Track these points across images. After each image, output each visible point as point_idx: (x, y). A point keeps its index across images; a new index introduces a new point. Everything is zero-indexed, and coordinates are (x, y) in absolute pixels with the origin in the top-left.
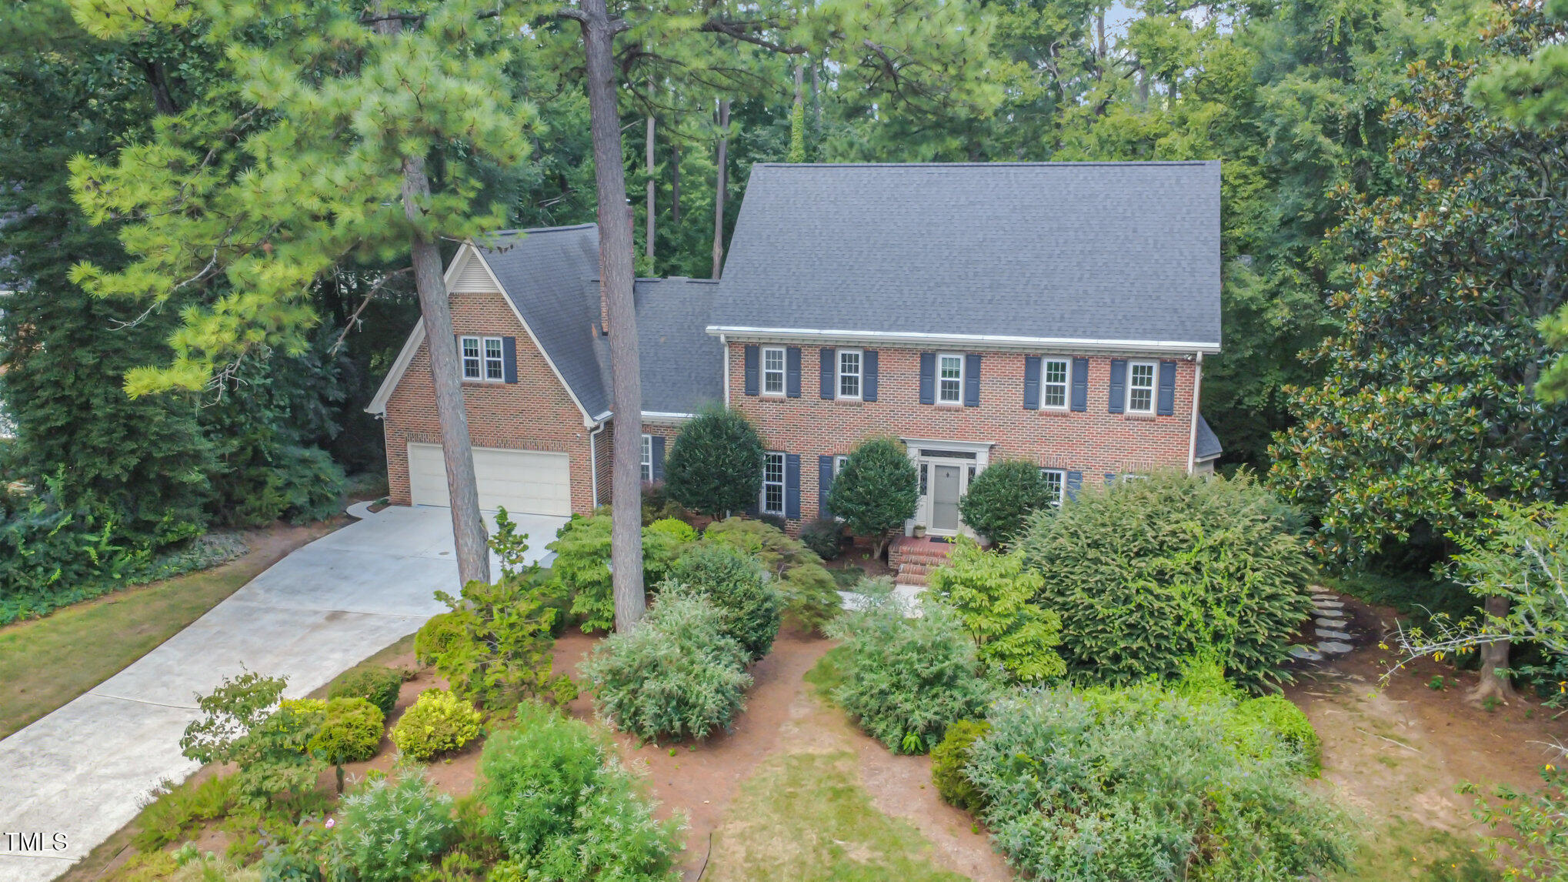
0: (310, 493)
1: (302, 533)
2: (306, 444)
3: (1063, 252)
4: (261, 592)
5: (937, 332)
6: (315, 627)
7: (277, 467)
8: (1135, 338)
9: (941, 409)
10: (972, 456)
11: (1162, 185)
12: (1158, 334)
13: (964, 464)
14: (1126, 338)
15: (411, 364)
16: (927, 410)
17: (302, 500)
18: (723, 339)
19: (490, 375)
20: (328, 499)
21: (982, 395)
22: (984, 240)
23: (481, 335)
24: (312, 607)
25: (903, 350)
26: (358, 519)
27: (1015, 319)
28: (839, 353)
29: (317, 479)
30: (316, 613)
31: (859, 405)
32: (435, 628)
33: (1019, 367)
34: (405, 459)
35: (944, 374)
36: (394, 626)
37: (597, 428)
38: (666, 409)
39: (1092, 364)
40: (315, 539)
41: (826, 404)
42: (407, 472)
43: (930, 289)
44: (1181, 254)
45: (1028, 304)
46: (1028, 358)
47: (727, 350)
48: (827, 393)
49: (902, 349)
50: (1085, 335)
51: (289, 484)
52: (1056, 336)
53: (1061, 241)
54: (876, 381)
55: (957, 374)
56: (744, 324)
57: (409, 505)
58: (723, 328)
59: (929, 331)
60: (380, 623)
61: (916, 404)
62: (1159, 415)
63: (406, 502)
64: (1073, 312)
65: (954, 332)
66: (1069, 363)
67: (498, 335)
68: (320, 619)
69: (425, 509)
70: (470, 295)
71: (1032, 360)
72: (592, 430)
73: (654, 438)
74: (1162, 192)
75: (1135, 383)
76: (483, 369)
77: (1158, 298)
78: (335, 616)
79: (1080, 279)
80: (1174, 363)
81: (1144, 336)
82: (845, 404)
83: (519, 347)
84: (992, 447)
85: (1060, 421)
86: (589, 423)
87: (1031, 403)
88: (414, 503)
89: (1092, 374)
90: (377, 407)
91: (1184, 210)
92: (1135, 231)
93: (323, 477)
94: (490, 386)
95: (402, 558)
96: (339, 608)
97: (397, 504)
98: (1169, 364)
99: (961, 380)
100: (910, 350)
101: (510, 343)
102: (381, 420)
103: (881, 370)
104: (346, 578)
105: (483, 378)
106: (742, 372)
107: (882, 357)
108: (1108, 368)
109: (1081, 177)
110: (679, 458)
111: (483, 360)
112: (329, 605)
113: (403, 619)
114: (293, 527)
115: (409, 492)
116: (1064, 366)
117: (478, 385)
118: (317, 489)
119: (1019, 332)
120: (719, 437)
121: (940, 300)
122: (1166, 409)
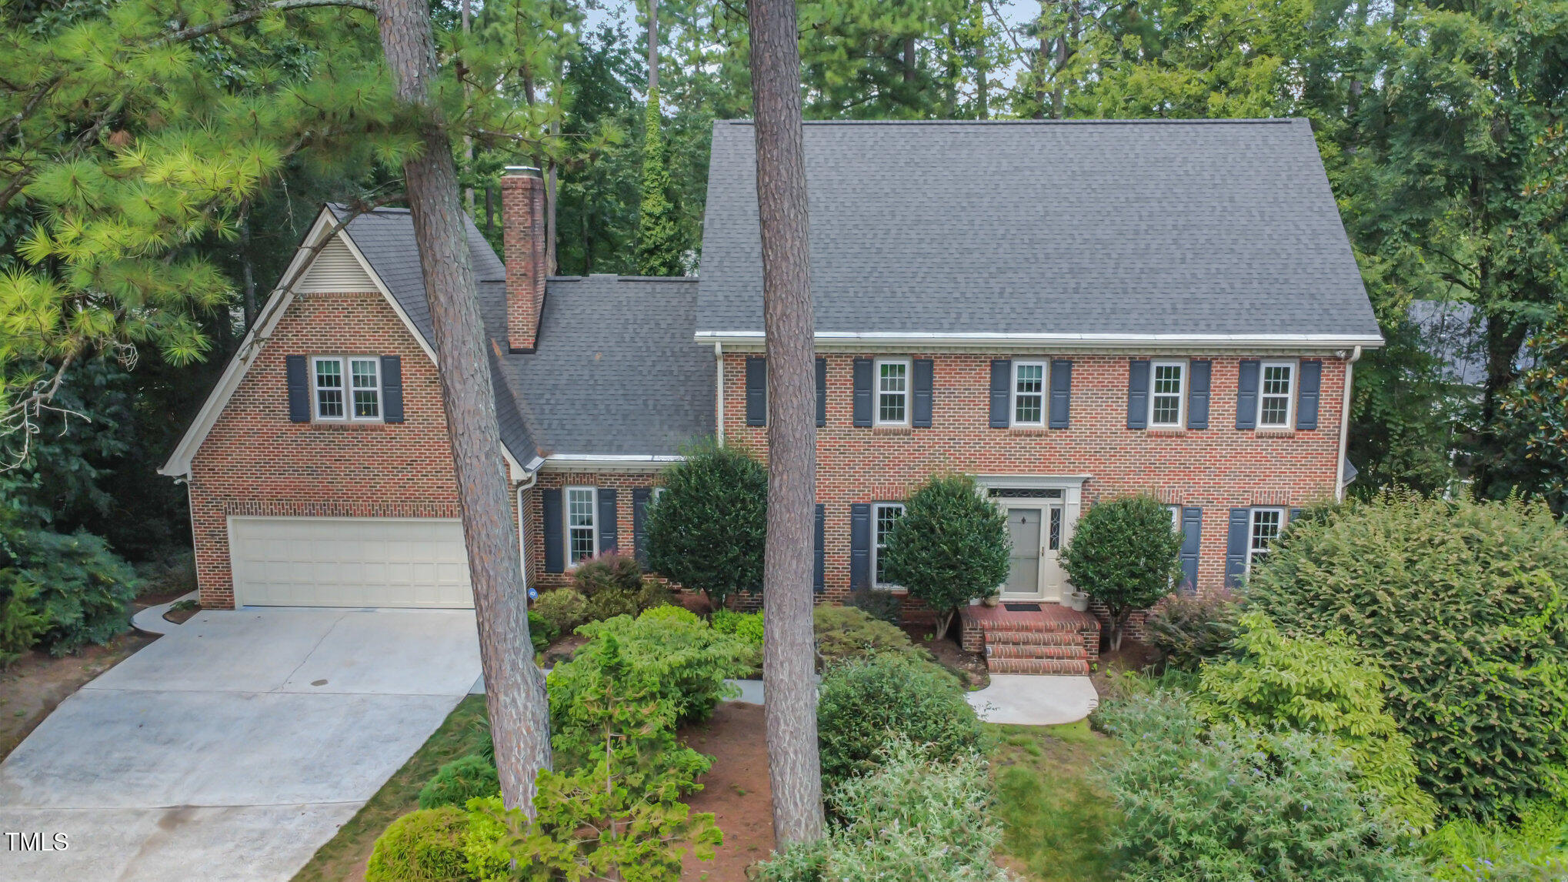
0: (83, 603)
1: (73, 669)
2: (64, 527)
3: (1150, 227)
4: (25, 783)
5: (1017, 331)
6: (147, 845)
7: (24, 566)
8: (1274, 332)
9: (1018, 434)
10: (1056, 493)
11: (1248, 147)
12: (1300, 326)
13: (1046, 504)
14: (1263, 332)
15: (233, 401)
16: (999, 436)
17: (70, 617)
18: (718, 349)
19: (359, 413)
20: (110, 609)
21: (1072, 414)
22: (1047, 214)
23: (345, 354)
24: (127, 803)
25: (967, 356)
26: (157, 636)
27: (1113, 311)
28: (878, 364)
29: (94, 581)
30: (139, 814)
31: (907, 433)
32: (413, 841)
33: (1121, 375)
34: (225, 541)
35: (1020, 387)
36: (291, 826)
37: (529, 480)
38: (620, 451)
39: (1216, 367)
40: (94, 676)
41: (862, 433)
42: (227, 559)
43: (992, 276)
44: (1297, 227)
45: (1125, 292)
46: (1133, 362)
47: (720, 364)
48: (862, 419)
49: (965, 356)
50: (1208, 329)
51: (48, 593)
52: (1174, 332)
53: (1145, 213)
54: (930, 401)
55: (1038, 387)
56: (748, 328)
57: (232, 607)
58: (718, 333)
59: (1006, 330)
60: (264, 824)
61: (985, 427)
62: (1298, 429)
63: (225, 603)
64: (1186, 301)
65: (1039, 331)
66: (1184, 367)
67: (372, 353)
68: (150, 827)
69: (257, 612)
70: (328, 296)
71: (1138, 364)
72: (521, 483)
73: (600, 492)
74: (1249, 155)
75: (1267, 389)
76: (348, 403)
77: (1286, 281)
78: (176, 818)
79: (1183, 260)
80: (1318, 363)
81: (1284, 328)
82: (887, 432)
83: (406, 370)
84: (1086, 481)
85: (1174, 442)
86: (517, 474)
87: (1136, 422)
88: (237, 603)
89: (1215, 381)
90: (178, 466)
91: (1284, 175)
92: (1232, 200)
93: (103, 577)
94: (363, 428)
95: (255, 695)
96: (178, 799)
97: (211, 607)
98: (1312, 364)
99: (1043, 394)
100: (976, 356)
101: (392, 367)
102: (184, 486)
103: (937, 385)
104: (170, 741)
105: (349, 416)
106: (742, 393)
107: (938, 366)
108: (1236, 371)
109: (1147, 137)
110: (672, 516)
111: (348, 390)
112: (157, 801)
113: (301, 810)
114: (55, 658)
115: (230, 588)
116: (1177, 370)
117: (343, 428)
118: (94, 598)
119: (1123, 328)
120: (731, 485)
121: (1008, 290)
122: (1307, 422)
